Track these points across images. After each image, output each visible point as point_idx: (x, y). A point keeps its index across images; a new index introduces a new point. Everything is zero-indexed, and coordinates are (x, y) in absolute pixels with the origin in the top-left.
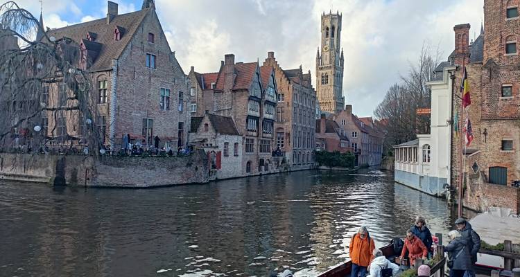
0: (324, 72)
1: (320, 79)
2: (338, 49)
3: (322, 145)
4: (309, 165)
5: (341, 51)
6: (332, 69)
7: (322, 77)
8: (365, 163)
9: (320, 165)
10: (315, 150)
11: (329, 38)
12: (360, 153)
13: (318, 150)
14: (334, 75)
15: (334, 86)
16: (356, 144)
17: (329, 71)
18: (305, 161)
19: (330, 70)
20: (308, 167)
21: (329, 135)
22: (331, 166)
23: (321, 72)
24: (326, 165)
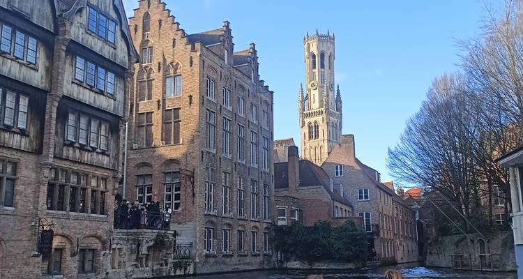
0: (312, 120)
1: (306, 130)
2: (332, 85)
3: (292, 213)
4: (260, 259)
5: (336, 89)
6: (324, 115)
7: (310, 128)
8: (389, 255)
9: (288, 260)
10: (274, 225)
11: (316, 70)
12: (378, 235)
13: (280, 223)
14: (327, 123)
15: (329, 141)
16: (367, 215)
17: (319, 119)
18: (247, 247)
19: (321, 117)
20: (255, 263)
21: (306, 192)
22: (312, 259)
23: (307, 120)
24: (300, 258)
